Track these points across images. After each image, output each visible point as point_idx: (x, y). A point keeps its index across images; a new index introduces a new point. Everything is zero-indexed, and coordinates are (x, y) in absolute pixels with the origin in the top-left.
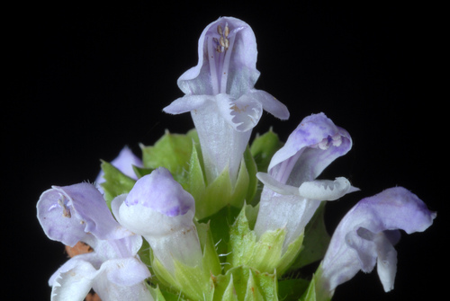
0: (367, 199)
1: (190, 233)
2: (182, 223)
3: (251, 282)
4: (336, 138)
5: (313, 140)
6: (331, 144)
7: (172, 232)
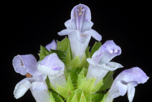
0: (126, 70)
1: (63, 76)
2: (59, 73)
3: (82, 95)
4: (115, 50)
5: (107, 50)
6: (114, 52)
7: (55, 75)
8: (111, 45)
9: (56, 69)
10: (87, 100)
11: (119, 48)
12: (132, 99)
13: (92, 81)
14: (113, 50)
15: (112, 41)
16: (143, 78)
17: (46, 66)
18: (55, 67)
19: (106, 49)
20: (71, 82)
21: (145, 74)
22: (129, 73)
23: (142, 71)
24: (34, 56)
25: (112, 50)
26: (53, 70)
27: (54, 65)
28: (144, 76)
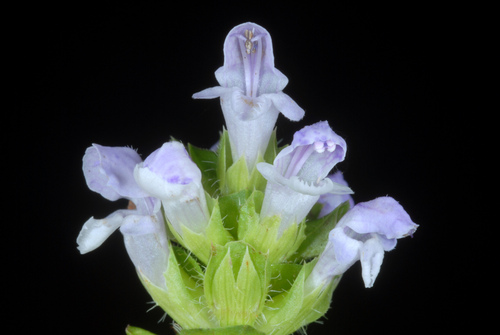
1: (194, 203)
2: (184, 192)
3: (247, 257)
4: (330, 144)
5: (305, 142)
6: (326, 149)
7: (174, 198)
8: (318, 131)
9: (174, 180)
10: (259, 273)
11: (341, 142)
12: (374, 278)
13: (271, 223)
14: (325, 145)
15: (326, 123)
16: (399, 223)
17: (151, 169)
18: (172, 175)
19: (304, 139)
20: (220, 221)
21: (407, 216)
22: (367, 211)
23: (401, 208)
24: (138, 152)
25: (322, 145)
26: (166, 182)
27: (171, 169)
28: (401, 220)
